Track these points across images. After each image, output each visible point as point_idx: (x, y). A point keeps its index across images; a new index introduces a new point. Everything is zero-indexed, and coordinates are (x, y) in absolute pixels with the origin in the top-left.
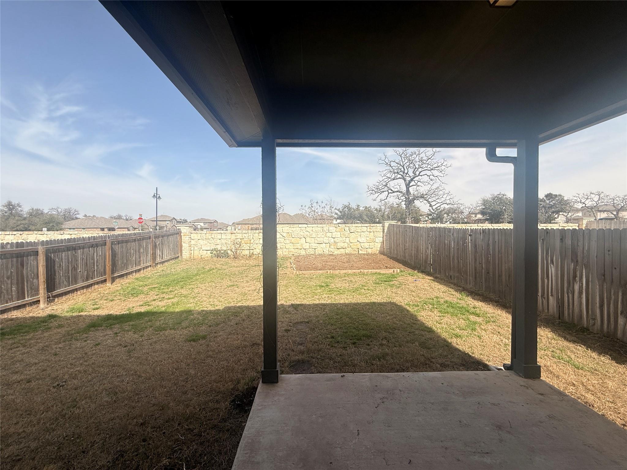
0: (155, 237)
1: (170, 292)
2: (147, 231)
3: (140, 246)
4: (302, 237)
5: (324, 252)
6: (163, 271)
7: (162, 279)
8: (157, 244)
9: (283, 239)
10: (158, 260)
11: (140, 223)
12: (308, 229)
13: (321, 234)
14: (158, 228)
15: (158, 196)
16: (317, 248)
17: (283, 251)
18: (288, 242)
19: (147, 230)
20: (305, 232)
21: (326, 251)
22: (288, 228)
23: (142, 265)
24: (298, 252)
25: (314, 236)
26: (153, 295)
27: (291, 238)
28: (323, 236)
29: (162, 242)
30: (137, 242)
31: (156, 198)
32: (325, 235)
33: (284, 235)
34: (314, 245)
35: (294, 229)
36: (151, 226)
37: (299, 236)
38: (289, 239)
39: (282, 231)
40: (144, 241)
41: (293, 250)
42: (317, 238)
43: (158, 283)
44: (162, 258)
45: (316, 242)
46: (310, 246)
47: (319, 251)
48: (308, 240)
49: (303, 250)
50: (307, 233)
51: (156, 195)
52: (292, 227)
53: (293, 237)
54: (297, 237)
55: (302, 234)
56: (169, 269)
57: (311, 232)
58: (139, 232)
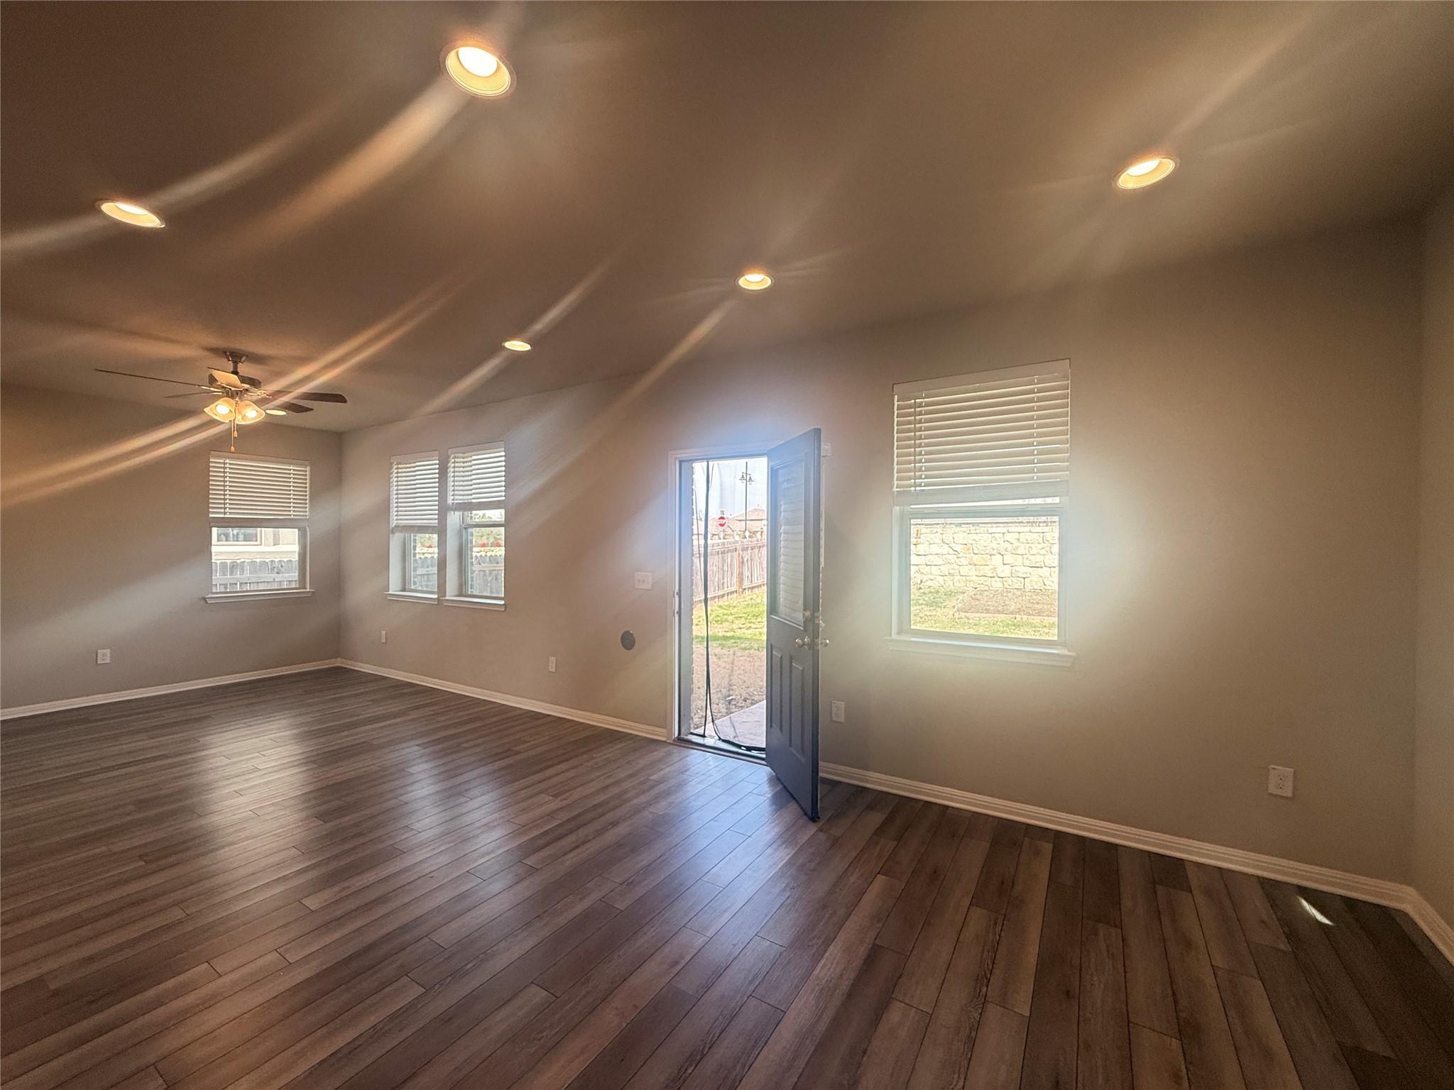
0: (743, 550)
1: (759, 622)
2: (731, 540)
3: (724, 561)
4: (995, 552)
5: (1045, 585)
6: (751, 599)
7: (749, 609)
8: (745, 560)
9: (955, 556)
10: (746, 584)
11: (722, 525)
12: (1008, 537)
13: (1040, 546)
14: (747, 534)
15: (748, 476)
16: (1028, 575)
17: (955, 580)
18: (964, 561)
19: (731, 537)
20: (1001, 542)
21: (1052, 584)
22: (965, 534)
23: (726, 590)
24: (985, 583)
25: (1021, 551)
26: (737, 624)
27: (972, 555)
28: (1043, 552)
29: (751, 556)
30: (720, 555)
31: (745, 481)
32: (1048, 549)
33: (958, 548)
34: (1022, 570)
35: (977, 537)
36: (737, 530)
37: (987, 552)
38: (968, 556)
39: (952, 540)
40: (729, 554)
41: (975, 578)
42: (1028, 556)
43: (744, 613)
44: (752, 582)
45: (1027, 563)
46: (1013, 572)
47: (1034, 584)
48: (1009, 558)
49: (997, 579)
50: (1008, 545)
51: (745, 476)
52: (974, 532)
53: (976, 551)
54: (983, 553)
55: (995, 546)
56: (760, 597)
57: (1016, 544)
58: (719, 541)
